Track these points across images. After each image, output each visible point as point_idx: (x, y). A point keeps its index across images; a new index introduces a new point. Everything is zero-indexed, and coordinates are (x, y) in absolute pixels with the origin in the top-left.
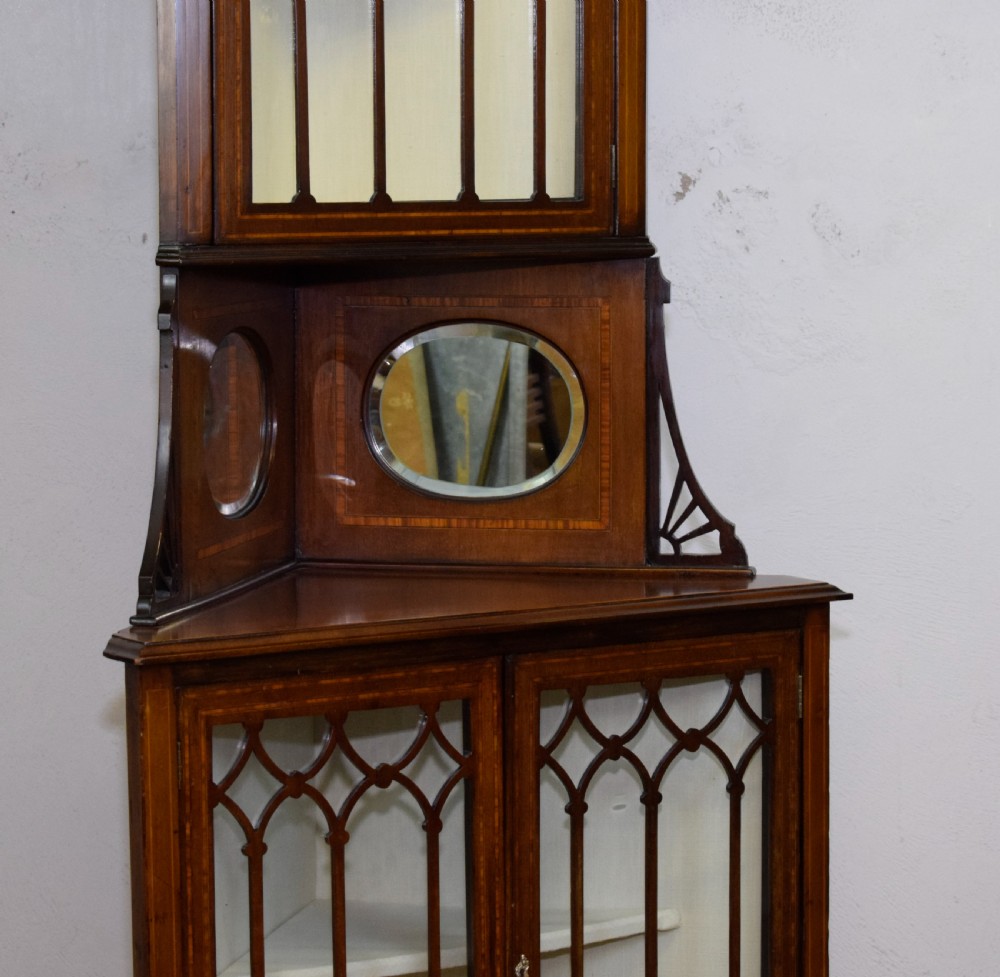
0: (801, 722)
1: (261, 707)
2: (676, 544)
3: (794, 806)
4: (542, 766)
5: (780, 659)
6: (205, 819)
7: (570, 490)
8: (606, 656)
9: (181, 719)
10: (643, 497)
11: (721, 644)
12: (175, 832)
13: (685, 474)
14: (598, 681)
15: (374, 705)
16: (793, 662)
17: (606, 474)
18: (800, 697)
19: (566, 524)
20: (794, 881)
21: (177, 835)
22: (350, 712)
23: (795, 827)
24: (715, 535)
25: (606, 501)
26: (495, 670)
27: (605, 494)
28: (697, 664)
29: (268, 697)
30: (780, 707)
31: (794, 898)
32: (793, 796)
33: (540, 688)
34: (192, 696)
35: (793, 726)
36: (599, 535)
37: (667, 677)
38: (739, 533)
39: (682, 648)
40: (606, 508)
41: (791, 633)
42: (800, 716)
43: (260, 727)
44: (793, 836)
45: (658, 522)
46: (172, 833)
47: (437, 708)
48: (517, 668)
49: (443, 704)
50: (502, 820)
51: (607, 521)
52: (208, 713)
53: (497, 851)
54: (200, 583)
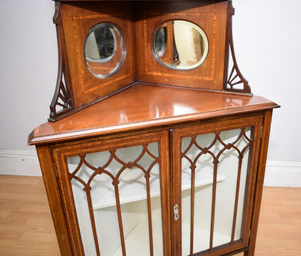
0: (261, 139)
1: (84, 151)
2: (232, 86)
3: (257, 160)
4: (183, 158)
5: (257, 123)
6: (68, 183)
7: (203, 69)
8: (203, 127)
9: (54, 157)
10: (223, 72)
11: (240, 121)
12: (57, 189)
13: (235, 67)
14: (201, 134)
15: (125, 146)
16: (261, 124)
17: (213, 65)
18: (262, 133)
19: (202, 78)
20: (255, 177)
21: (58, 189)
22: (117, 149)
23: (256, 165)
24: (242, 84)
25: (213, 73)
26: (167, 133)
27: (213, 71)
28: (232, 126)
29: (86, 148)
30: (255, 136)
31: (254, 181)
32: (257, 157)
33: (181, 138)
34: (57, 150)
35: (259, 141)
36: (211, 82)
37: (222, 131)
38: (249, 84)
39: (228, 123)
40: (213, 74)
41: (261, 116)
42: (261, 138)
43: (85, 156)
44: (256, 167)
45: (227, 79)
46: (56, 189)
47: (148, 145)
48: (174, 133)
49: (149, 144)
50: (169, 173)
51: (213, 78)
52: (65, 154)
53: (168, 180)
54: (86, 100)
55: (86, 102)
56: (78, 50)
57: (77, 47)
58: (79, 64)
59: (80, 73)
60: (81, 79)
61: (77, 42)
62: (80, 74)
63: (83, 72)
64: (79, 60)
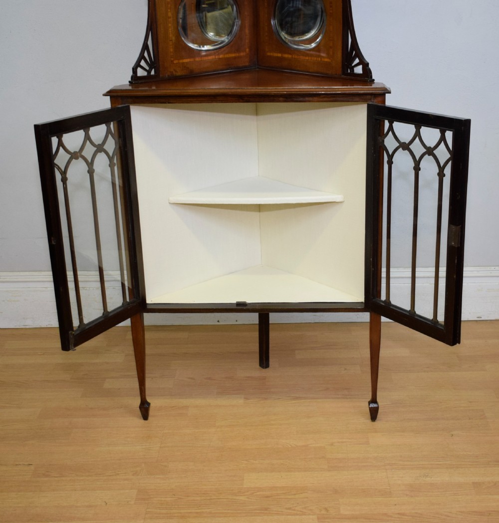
54: (176, 71)
55: (174, 73)
56: (170, 14)
57: (169, 10)
58: (170, 29)
59: (171, 39)
60: (171, 46)
61: (169, 6)
62: (170, 41)
63: (174, 38)
64: (170, 25)
